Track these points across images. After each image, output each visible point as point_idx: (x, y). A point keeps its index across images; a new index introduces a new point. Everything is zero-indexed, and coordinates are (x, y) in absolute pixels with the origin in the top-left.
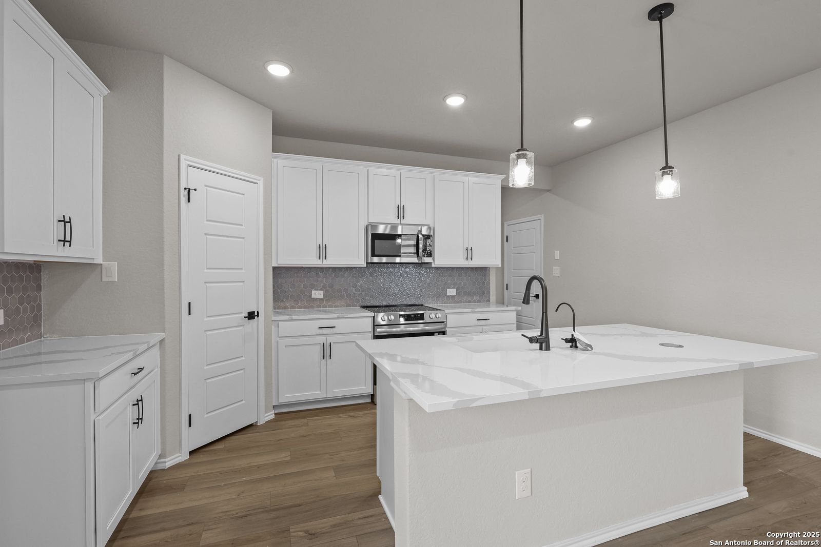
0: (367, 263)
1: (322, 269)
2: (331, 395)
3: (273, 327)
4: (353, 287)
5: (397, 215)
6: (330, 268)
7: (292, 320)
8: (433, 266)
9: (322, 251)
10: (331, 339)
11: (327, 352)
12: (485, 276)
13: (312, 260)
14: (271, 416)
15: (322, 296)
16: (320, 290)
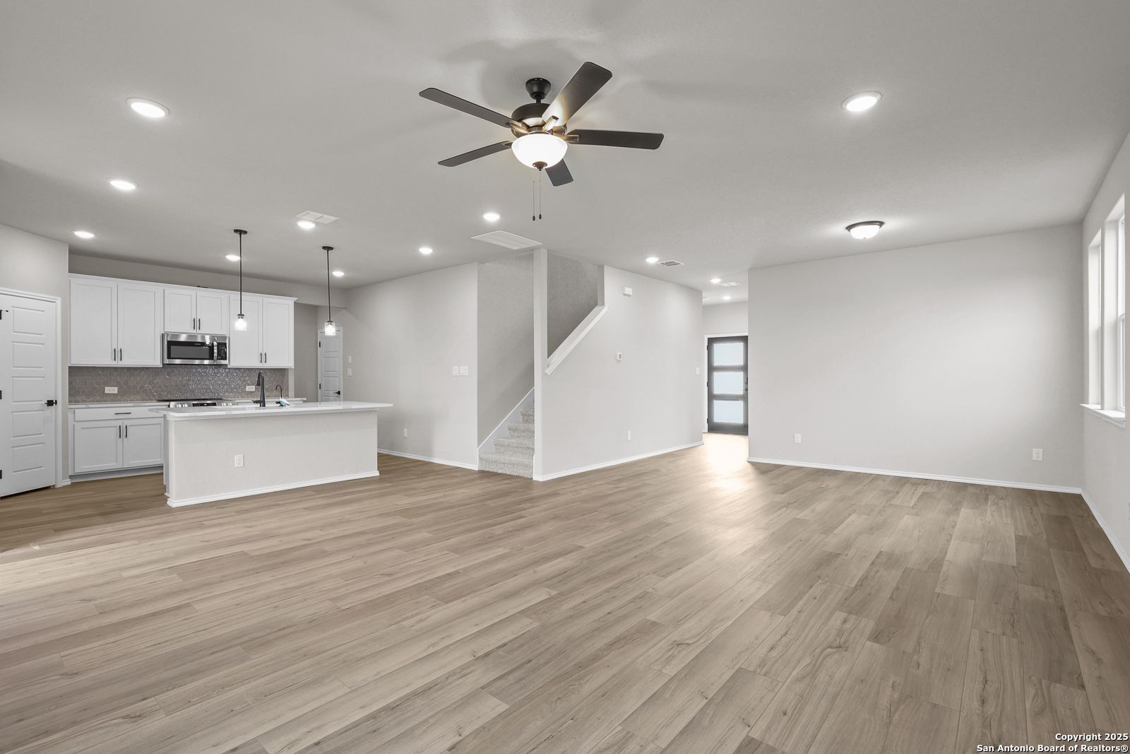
0: (163, 364)
1: (115, 369)
2: (126, 466)
3: (69, 414)
4: (149, 384)
5: (193, 326)
6: (124, 368)
7: (89, 408)
8: (229, 367)
9: (117, 354)
10: (126, 423)
11: (123, 432)
12: (283, 376)
13: (107, 361)
14: (68, 482)
15: (116, 392)
16: (115, 386)
